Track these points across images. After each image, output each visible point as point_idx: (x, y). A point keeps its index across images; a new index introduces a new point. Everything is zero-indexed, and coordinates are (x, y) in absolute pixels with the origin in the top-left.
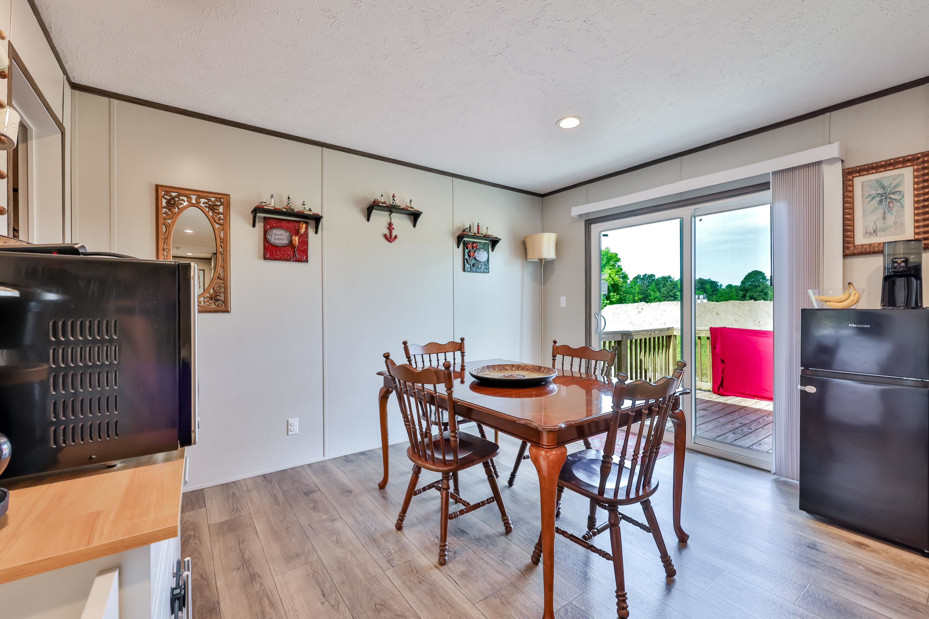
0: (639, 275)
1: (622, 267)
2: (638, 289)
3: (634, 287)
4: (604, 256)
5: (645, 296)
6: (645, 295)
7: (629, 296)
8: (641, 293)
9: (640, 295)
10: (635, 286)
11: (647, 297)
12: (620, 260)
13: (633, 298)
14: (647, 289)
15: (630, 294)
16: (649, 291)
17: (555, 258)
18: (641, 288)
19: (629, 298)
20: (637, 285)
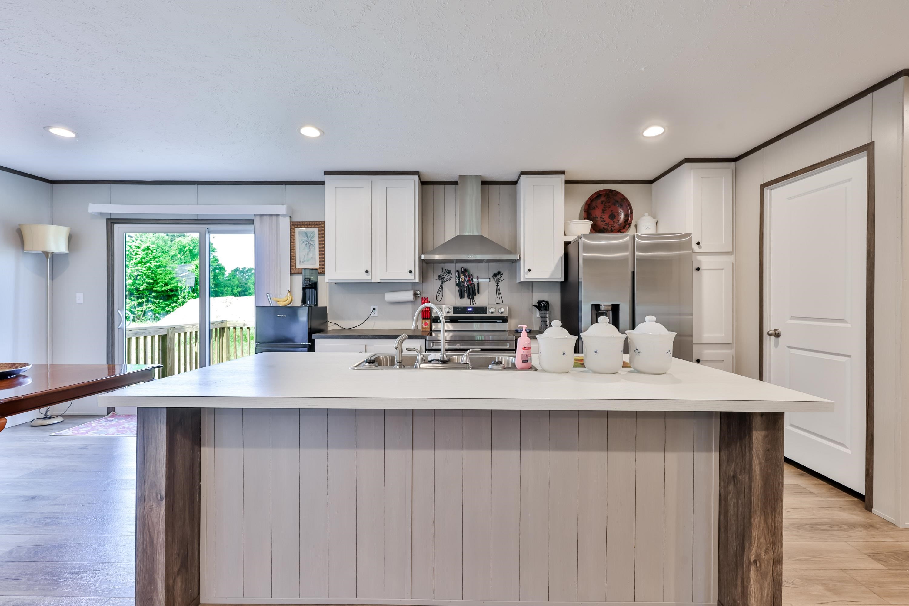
0: (238, 268)
1: (218, 258)
2: (237, 282)
3: (233, 280)
4: (197, 244)
5: (244, 290)
6: (244, 288)
7: (227, 289)
8: (240, 286)
9: (239, 288)
10: (233, 278)
11: (247, 290)
12: (215, 250)
13: (232, 291)
14: (246, 282)
15: (228, 287)
16: (249, 284)
17: (67, 252)
18: (241, 281)
19: (227, 291)
20: (236, 278)
